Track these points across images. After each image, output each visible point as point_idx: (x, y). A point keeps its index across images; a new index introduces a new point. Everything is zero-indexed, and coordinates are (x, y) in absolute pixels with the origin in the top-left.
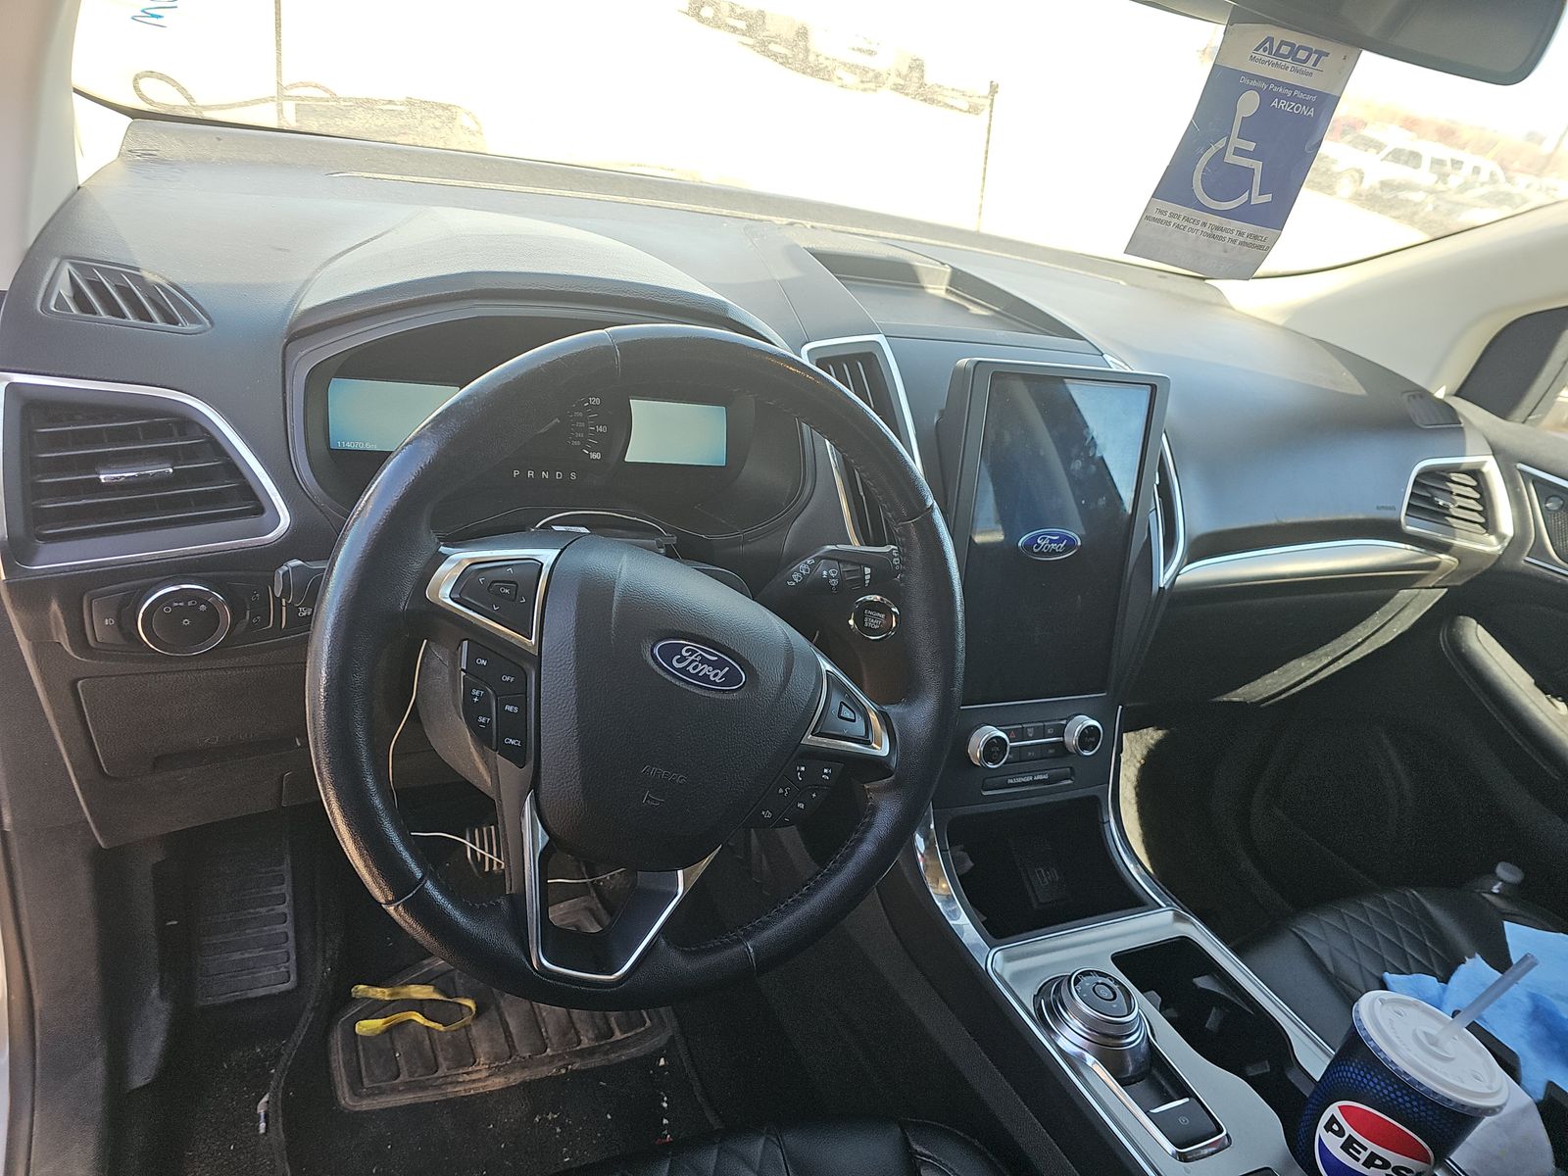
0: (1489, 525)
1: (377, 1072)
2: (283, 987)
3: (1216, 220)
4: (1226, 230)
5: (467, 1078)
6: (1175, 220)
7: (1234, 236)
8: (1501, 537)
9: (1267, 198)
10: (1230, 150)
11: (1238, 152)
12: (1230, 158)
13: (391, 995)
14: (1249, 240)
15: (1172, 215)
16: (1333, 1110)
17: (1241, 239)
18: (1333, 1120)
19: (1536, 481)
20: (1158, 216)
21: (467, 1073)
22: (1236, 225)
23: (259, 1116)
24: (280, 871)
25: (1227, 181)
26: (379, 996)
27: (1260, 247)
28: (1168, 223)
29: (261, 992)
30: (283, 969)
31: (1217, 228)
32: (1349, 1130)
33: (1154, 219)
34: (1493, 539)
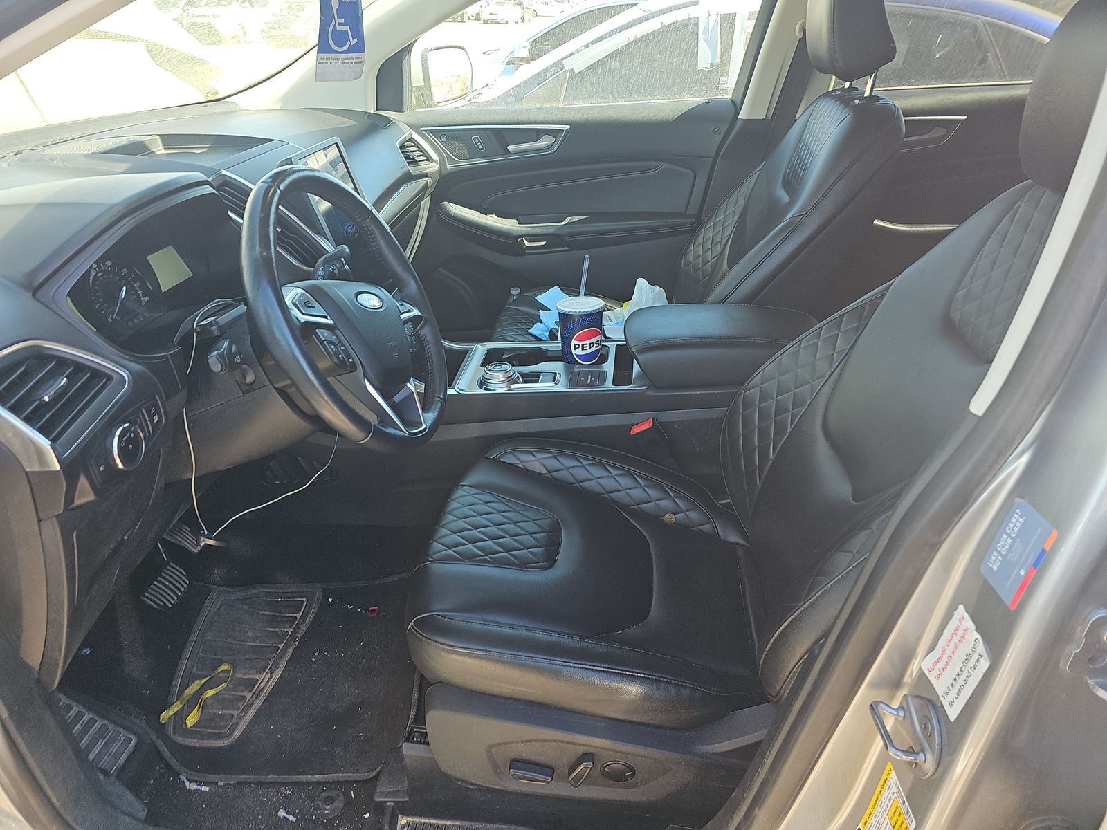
0: (429, 159)
1: (222, 724)
2: (133, 744)
3: (343, 56)
4: (349, 59)
5: (263, 684)
6: (328, 61)
7: (351, 61)
8: (436, 162)
9: (356, 40)
10: (337, 25)
11: (340, 24)
12: (339, 28)
13: (181, 703)
14: (357, 61)
15: (327, 59)
16: (574, 342)
17: (354, 61)
18: (575, 345)
19: (432, 132)
20: (322, 61)
21: (261, 683)
22: (350, 55)
23: (197, 789)
24: (63, 704)
25: (341, 38)
26: (176, 709)
27: (361, 62)
28: (327, 63)
29: (124, 757)
30: (122, 739)
31: (345, 59)
32: (580, 343)
33: (321, 63)
34: (434, 164)
